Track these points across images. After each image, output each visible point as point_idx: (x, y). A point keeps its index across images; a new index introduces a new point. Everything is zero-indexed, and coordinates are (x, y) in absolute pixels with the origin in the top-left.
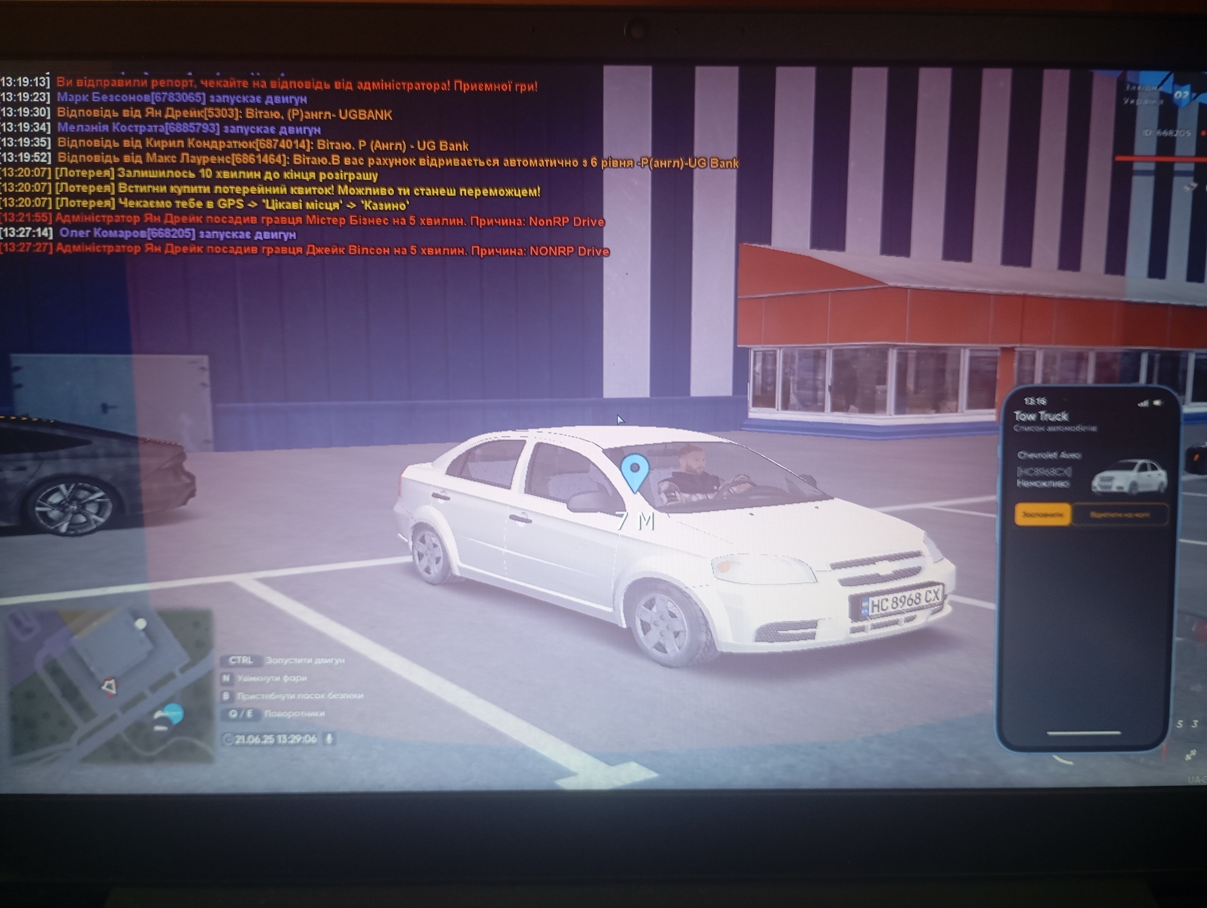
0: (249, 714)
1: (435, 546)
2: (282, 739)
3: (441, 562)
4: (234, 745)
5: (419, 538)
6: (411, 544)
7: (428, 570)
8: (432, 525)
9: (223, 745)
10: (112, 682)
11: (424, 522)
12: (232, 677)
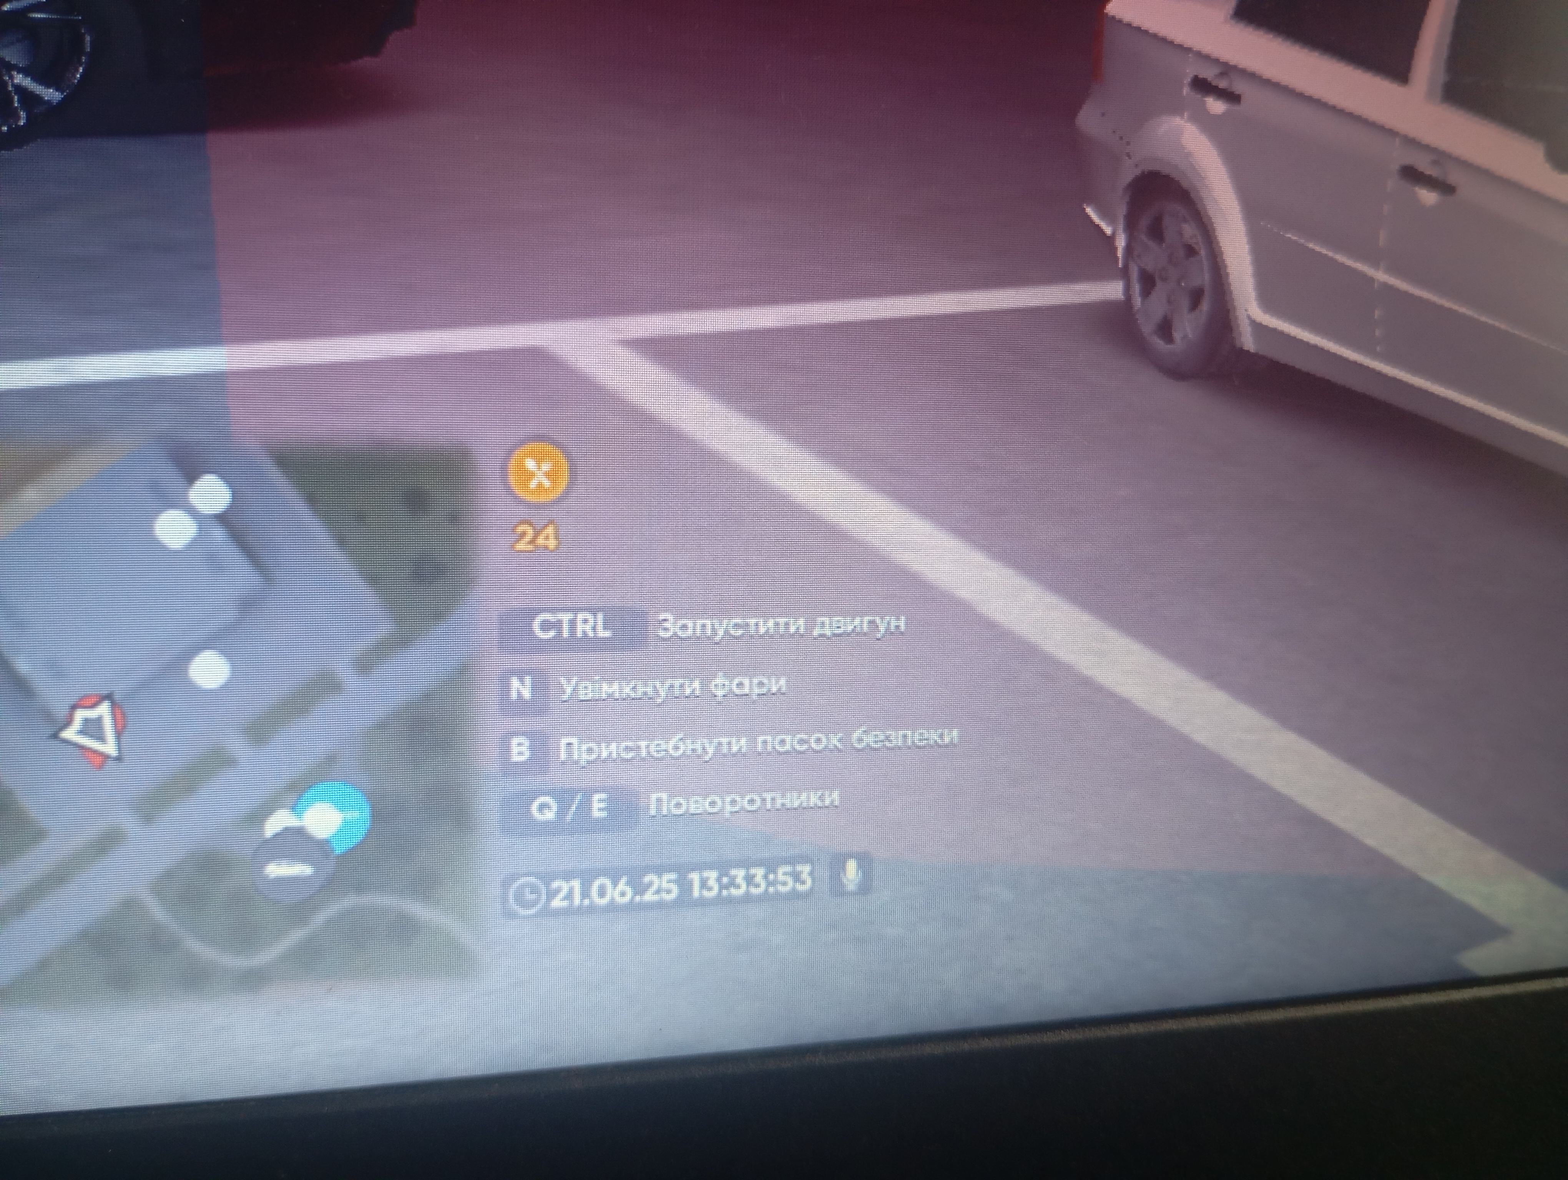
0: (598, 807)
2: (704, 884)
3: (1205, 306)
4: (548, 912)
7: (1165, 329)
10: (104, 710)
12: (541, 685)
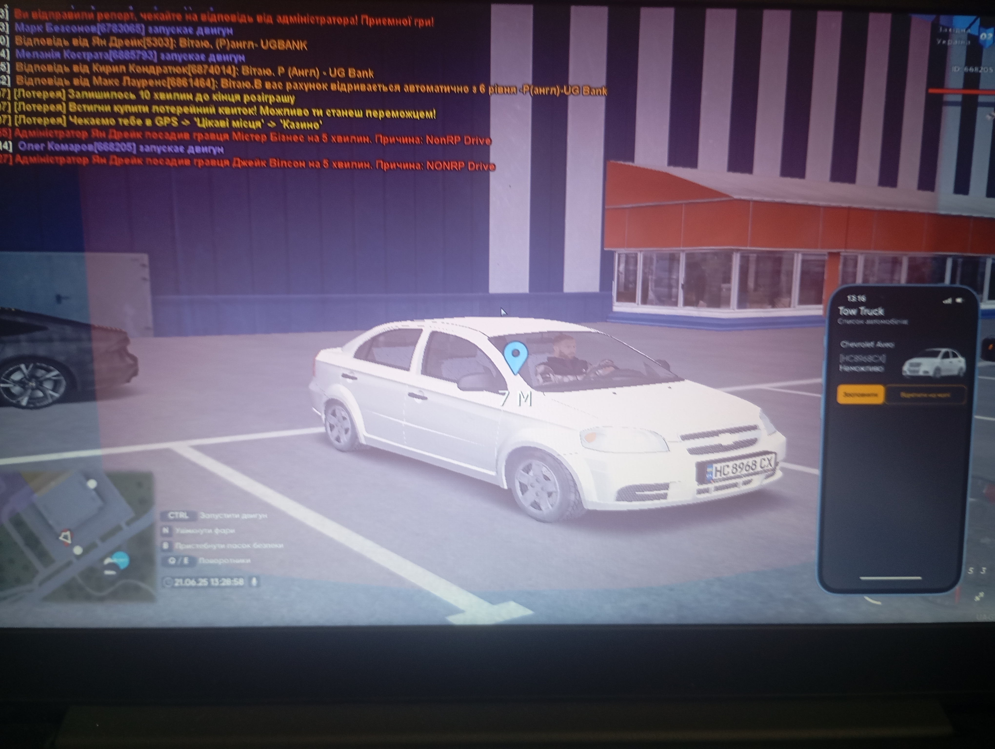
0: (186, 561)
1: (344, 418)
2: (215, 582)
3: (350, 432)
4: (173, 587)
5: (330, 412)
6: (323, 417)
7: (338, 439)
8: (342, 401)
9: (163, 587)
10: (68, 533)
11: (335, 398)
12: (171, 529)
